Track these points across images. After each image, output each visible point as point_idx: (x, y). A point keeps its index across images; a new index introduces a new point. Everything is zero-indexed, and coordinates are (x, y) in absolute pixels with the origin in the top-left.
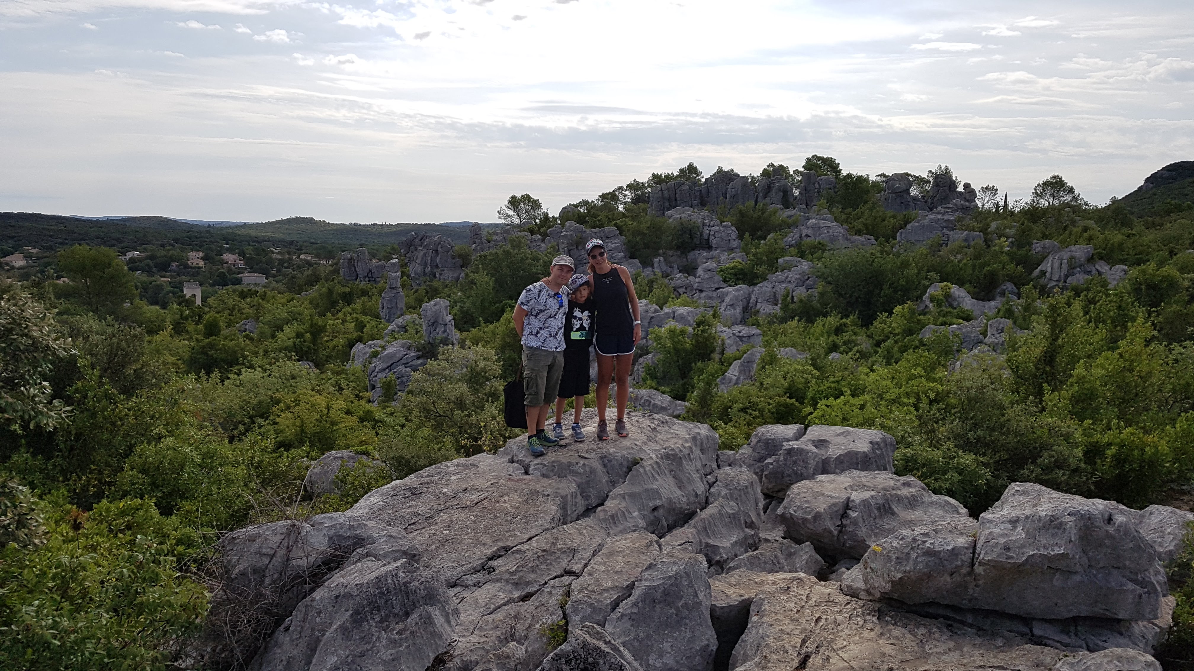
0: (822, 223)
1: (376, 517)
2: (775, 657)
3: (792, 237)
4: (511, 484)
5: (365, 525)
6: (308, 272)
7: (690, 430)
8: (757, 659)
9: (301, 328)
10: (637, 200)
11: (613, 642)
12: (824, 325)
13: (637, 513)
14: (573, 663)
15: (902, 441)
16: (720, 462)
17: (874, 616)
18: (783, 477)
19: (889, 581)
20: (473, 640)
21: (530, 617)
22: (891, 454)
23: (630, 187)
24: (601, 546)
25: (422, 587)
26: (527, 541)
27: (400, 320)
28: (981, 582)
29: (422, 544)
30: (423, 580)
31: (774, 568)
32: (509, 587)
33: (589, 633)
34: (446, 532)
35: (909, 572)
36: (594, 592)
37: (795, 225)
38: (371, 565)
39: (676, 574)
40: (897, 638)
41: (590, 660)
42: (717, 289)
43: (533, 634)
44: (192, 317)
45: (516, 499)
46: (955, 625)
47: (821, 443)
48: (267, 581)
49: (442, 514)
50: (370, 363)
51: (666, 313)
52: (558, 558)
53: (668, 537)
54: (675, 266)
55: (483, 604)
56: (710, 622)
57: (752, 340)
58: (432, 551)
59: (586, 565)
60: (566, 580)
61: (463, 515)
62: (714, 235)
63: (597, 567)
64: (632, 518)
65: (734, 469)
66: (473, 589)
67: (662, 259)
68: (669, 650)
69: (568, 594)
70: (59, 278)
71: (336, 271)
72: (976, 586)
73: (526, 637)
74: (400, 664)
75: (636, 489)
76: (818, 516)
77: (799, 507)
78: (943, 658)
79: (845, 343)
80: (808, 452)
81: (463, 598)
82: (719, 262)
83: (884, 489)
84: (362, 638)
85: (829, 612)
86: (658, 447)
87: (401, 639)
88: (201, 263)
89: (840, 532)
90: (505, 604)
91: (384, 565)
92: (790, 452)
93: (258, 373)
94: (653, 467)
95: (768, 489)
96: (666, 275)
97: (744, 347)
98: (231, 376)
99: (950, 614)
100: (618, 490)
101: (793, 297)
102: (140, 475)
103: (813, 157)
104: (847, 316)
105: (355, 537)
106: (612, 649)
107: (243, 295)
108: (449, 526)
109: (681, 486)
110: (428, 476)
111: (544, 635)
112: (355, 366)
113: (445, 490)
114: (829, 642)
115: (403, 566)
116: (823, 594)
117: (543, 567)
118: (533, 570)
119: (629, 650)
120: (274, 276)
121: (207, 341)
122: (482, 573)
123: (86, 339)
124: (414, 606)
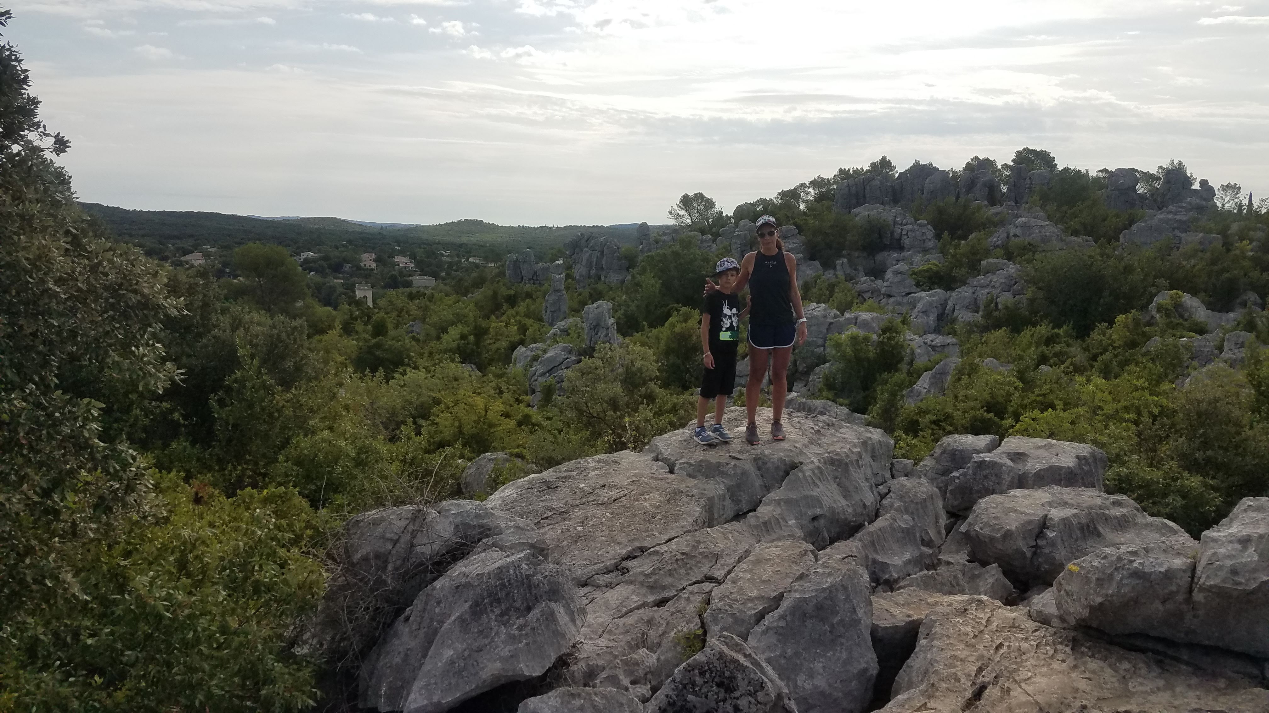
0: (1033, 221)
1: (509, 509)
2: (944, 685)
3: (997, 237)
4: (653, 483)
5: (493, 514)
6: (474, 275)
7: (860, 434)
8: (922, 687)
9: (466, 330)
10: (820, 198)
11: (754, 655)
12: (1032, 336)
13: (794, 521)
14: (707, 675)
15: (1118, 459)
16: (894, 472)
17: (1067, 645)
18: (971, 493)
19: (1087, 606)
20: (602, 644)
21: (665, 625)
22: (1101, 471)
23: (813, 183)
24: (747, 552)
25: (545, 582)
26: (667, 542)
27: (563, 323)
28: (1201, 612)
29: (553, 540)
30: (547, 573)
31: (953, 588)
32: (644, 590)
33: (727, 644)
34: (580, 528)
35: (1112, 596)
36: (737, 601)
37: (1001, 223)
38: (494, 555)
39: (832, 586)
40: (1094, 672)
41: (727, 674)
42: (908, 294)
43: (666, 642)
44: (361, 318)
45: (656, 498)
46: (1167, 661)
47: (1018, 456)
48: (390, 567)
49: (577, 510)
50: (531, 367)
51: (848, 319)
52: (700, 562)
53: (828, 550)
54: (861, 268)
55: (614, 606)
56: (870, 643)
57: (946, 350)
58: (563, 547)
59: (729, 572)
60: (707, 586)
61: (599, 512)
62: (907, 235)
63: (741, 574)
64: (788, 526)
65: (911, 480)
66: (605, 589)
67: (845, 260)
68: (821, 671)
69: (708, 602)
70: (236, 277)
71: (502, 274)
72: (1194, 616)
73: (659, 645)
74: (519, 662)
75: (793, 495)
76: (1008, 535)
77: (987, 524)
78: (1150, 698)
79: (1056, 355)
80: (1002, 465)
81: (593, 599)
82: (911, 264)
83: (1090, 508)
84: (481, 632)
85: (1013, 638)
86: (819, 451)
87: (520, 635)
88: (374, 265)
89: (1035, 553)
90: (638, 608)
91: (508, 556)
92: (981, 465)
93: (422, 374)
94: (813, 472)
95: (952, 507)
96: (849, 278)
97: (937, 356)
98: (396, 375)
99: (1160, 647)
100: (773, 495)
101: (997, 304)
102: (295, 468)
103: (1024, 149)
104: (1059, 326)
105: (481, 526)
106: (752, 664)
107: (411, 297)
108: (583, 523)
109: (846, 494)
110: (567, 471)
111: (679, 644)
112: (516, 369)
113: (582, 486)
114: (1011, 672)
115: (527, 558)
116: (1006, 618)
117: (682, 571)
118: (670, 573)
119: (774, 669)
120: (443, 279)
121: (374, 341)
122: (615, 573)
123: (247, 330)
124: (537, 600)
